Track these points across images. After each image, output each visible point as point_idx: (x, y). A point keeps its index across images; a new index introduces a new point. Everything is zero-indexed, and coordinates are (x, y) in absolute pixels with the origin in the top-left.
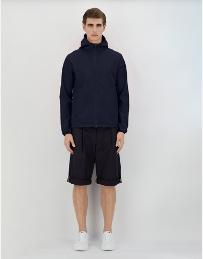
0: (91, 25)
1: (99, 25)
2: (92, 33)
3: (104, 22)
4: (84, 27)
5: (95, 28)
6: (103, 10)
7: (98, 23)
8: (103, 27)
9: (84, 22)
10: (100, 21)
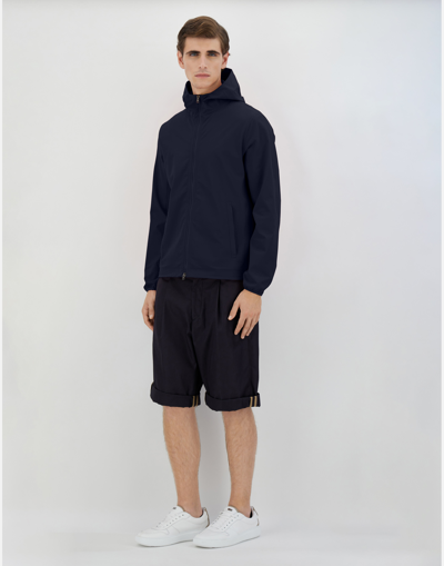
0: (195, 53)
1: (211, 53)
2: (197, 70)
3: (225, 47)
4: (180, 60)
5: (203, 59)
6: (222, 20)
7: (210, 49)
8: (220, 58)
9: (181, 47)
10: (215, 44)
